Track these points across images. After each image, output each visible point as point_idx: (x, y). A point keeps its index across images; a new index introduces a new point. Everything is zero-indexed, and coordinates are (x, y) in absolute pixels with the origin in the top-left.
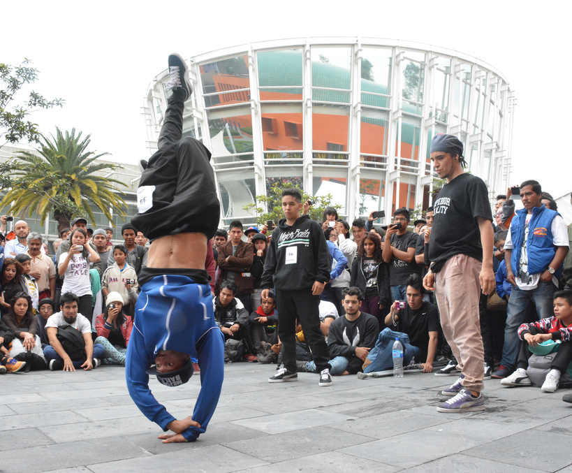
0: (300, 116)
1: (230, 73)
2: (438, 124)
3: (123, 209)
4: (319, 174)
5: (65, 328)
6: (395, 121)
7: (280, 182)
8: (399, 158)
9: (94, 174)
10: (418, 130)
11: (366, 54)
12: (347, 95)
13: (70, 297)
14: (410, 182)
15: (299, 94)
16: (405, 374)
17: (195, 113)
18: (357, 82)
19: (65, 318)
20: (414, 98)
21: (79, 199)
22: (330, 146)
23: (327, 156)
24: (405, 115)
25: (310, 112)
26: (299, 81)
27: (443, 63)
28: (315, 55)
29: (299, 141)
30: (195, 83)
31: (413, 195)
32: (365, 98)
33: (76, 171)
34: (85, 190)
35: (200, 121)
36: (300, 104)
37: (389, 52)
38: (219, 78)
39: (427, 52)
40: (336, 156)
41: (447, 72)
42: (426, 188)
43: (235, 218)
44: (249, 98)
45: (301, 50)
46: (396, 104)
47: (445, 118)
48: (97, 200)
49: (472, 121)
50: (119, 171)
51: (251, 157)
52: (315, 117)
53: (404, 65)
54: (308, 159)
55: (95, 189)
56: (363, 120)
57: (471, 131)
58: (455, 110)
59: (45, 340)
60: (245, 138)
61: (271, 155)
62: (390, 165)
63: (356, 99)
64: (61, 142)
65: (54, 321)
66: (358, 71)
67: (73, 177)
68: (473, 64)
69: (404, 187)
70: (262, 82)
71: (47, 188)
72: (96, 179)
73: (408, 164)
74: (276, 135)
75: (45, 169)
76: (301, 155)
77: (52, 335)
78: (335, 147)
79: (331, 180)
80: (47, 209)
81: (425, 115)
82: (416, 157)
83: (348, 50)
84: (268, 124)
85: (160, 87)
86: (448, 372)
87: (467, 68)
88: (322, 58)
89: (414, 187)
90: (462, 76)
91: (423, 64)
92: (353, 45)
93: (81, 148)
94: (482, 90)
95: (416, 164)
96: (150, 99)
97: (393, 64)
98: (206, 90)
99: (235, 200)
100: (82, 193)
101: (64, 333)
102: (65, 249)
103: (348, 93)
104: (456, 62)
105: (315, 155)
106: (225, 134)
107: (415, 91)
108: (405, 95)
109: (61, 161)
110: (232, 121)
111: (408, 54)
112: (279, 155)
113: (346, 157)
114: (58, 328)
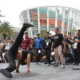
0: (46, 19)
1: (34, 11)
2: (71, 21)
3: (15, 35)
4: (50, 29)
5: (5, 55)
6: (63, 20)
7: (43, 31)
8: (64, 27)
9: (10, 29)
10: (67, 22)
11: (58, 8)
12: (55, 16)
13: (6, 50)
14: (66, 31)
15: (46, 15)
16: (66, 65)
17: (28, 19)
18: (57, 13)
19: (6, 54)
20: (67, 16)
21: (7, 33)
22: (52, 25)
23: (51, 26)
24: (65, 19)
25: (48, 18)
26: (47, 13)
27: (72, 10)
28: (49, 9)
29: (46, 24)
30: (28, 13)
31: (66, 33)
32: (58, 16)
33: (7, 28)
34: (9, 32)
35: (29, 20)
36: (47, 17)
37: (62, 8)
38: (32, 12)
39: (69, 8)
40: (53, 26)
41: (73, 11)
42: (69, 32)
43: (35, 37)
44: (37, 16)
45: (47, 8)
46: (64, 17)
47: (72, 20)
48: (11, 33)
49: (77, 20)
50: (14, 28)
51: (38, 26)
52: (49, 19)
53: (65, 10)
54: (48, 27)
55: (10, 32)
56: (58, 20)
57: (77, 22)
58: (74, 18)
59: (2, 58)
60: (37, 23)
61: (41, 26)
62: (62, 28)
63: (56, 16)
64: (4, 23)
65: (4, 54)
66: (57, 11)
67: (7, 29)
68: (77, 10)
69: (65, 32)
70: (40, 13)
71: (2, 31)
72: (10, 30)
73: (65, 28)
74: (42, 22)
75: (2, 28)
76: (47, 26)
77: (3, 57)
78: (53, 25)
79: (52, 31)
80: (2, 35)
81: (69, 19)
82: (67, 27)
83: (55, 8)
84: (41, 20)
85: (22, 14)
86: (74, 65)
87: (76, 11)
88: (51, 9)
89: (66, 32)
90: (75, 12)
91: (68, 10)
92: (56, 7)
93: (8, 24)
94: (79, 15)
95: (67, 28)
96: (20, 16)
97: (63, 10)
98: (30, 14)
99: (35, 34)
100: (8, 32)
101: (5, 56)
102: (6, 42)
103: (55, 15)
104: (74, 10)
105: (49, 26)
106: (33, 22)
107: (67, 15)
108: (65, 16)
109: (5, 27)
110: (34, 20)
111: (66, 8)
112: (43, 26)
113: (54, 26)
114: (4, 56)
